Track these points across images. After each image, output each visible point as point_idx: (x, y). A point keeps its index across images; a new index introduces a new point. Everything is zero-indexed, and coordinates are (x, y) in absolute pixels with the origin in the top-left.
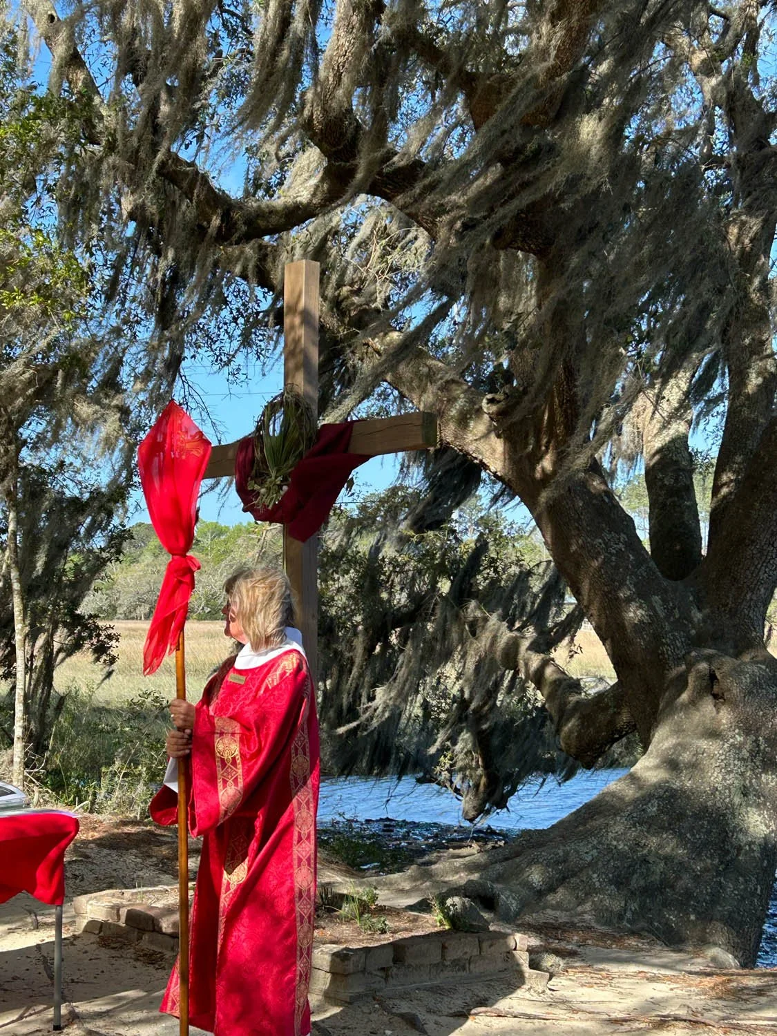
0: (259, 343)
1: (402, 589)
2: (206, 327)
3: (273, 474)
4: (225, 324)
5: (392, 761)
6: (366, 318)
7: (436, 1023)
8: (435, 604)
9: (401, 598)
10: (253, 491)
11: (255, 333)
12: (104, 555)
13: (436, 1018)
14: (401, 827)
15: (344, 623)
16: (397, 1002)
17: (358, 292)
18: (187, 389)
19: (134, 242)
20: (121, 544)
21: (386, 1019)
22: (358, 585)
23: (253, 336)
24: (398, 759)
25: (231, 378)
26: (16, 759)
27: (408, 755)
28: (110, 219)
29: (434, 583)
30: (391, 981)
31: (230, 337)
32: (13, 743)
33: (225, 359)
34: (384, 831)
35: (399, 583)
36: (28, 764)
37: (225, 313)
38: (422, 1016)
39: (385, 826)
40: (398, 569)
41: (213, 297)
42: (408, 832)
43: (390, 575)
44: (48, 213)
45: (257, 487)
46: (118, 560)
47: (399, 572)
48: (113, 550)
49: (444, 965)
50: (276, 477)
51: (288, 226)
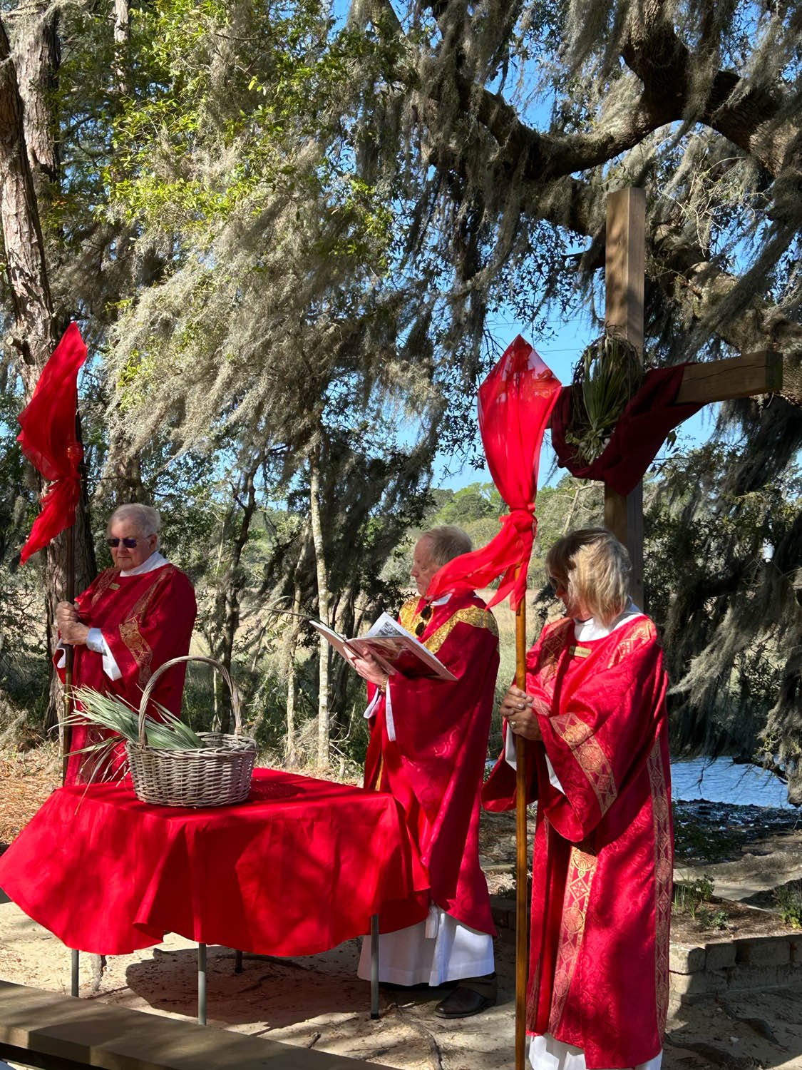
0: (565, 293)
1: (720, 554)
2: (509, 277)
3: (594, 426)
4: (529, 273)
5: (708, 739)
6: (685, 258)
7: (787, 1031)
8: (759, 571)
9: (716, 564)
10: (571, 444)
11: (561, 282)
12: (406, 520)
13: (785, 1025)
14: (718, 810)
15: (655, 592)
16: (742, 1006)
17: (676, 231)
18: (490, 345)
19: (435, 187)
20: (422, 508)
21: (730, 1025)
22: (670, 550)
23: (559, 285)
24: (713, 737)
25: (535, 333)
26: (322, 729)
27: (724, 733)
28: (408, 163)
29: (756, 547)
30: (734, 983)
31: (534, 288)
32: (317, 712)
33: (529, 312)
34: (700, 813)
35: (716, 549)
36: (333, 734)
37: (529, 262)
38: (771, 1023)
39: (701, 808)
40: (715, 533)
41: (516, 245)
42: (727, 815)
43: (706, 539)
44: (345, 161)
45: (575, 440)
46: (418, 525)
47: (716, 537)
48: (413, 515)
49: (792, 967)
50: (597, 430)
51: (601, 160)
